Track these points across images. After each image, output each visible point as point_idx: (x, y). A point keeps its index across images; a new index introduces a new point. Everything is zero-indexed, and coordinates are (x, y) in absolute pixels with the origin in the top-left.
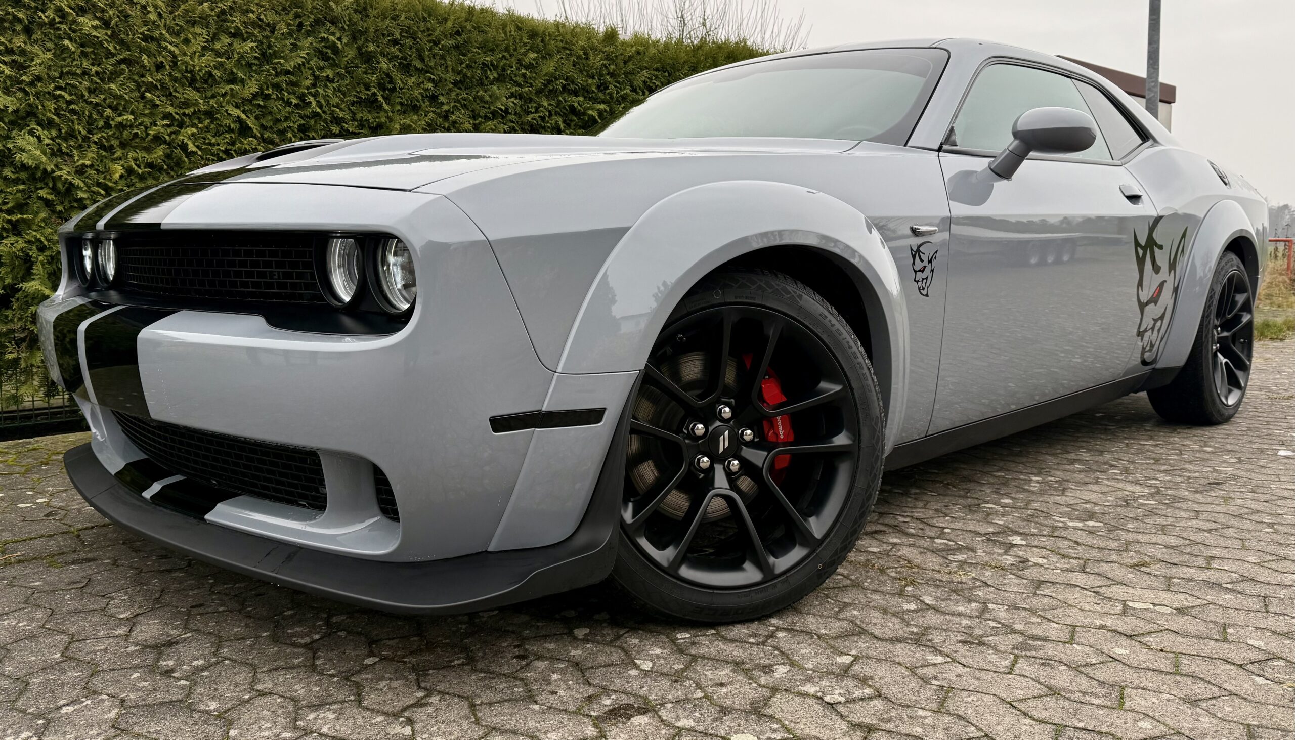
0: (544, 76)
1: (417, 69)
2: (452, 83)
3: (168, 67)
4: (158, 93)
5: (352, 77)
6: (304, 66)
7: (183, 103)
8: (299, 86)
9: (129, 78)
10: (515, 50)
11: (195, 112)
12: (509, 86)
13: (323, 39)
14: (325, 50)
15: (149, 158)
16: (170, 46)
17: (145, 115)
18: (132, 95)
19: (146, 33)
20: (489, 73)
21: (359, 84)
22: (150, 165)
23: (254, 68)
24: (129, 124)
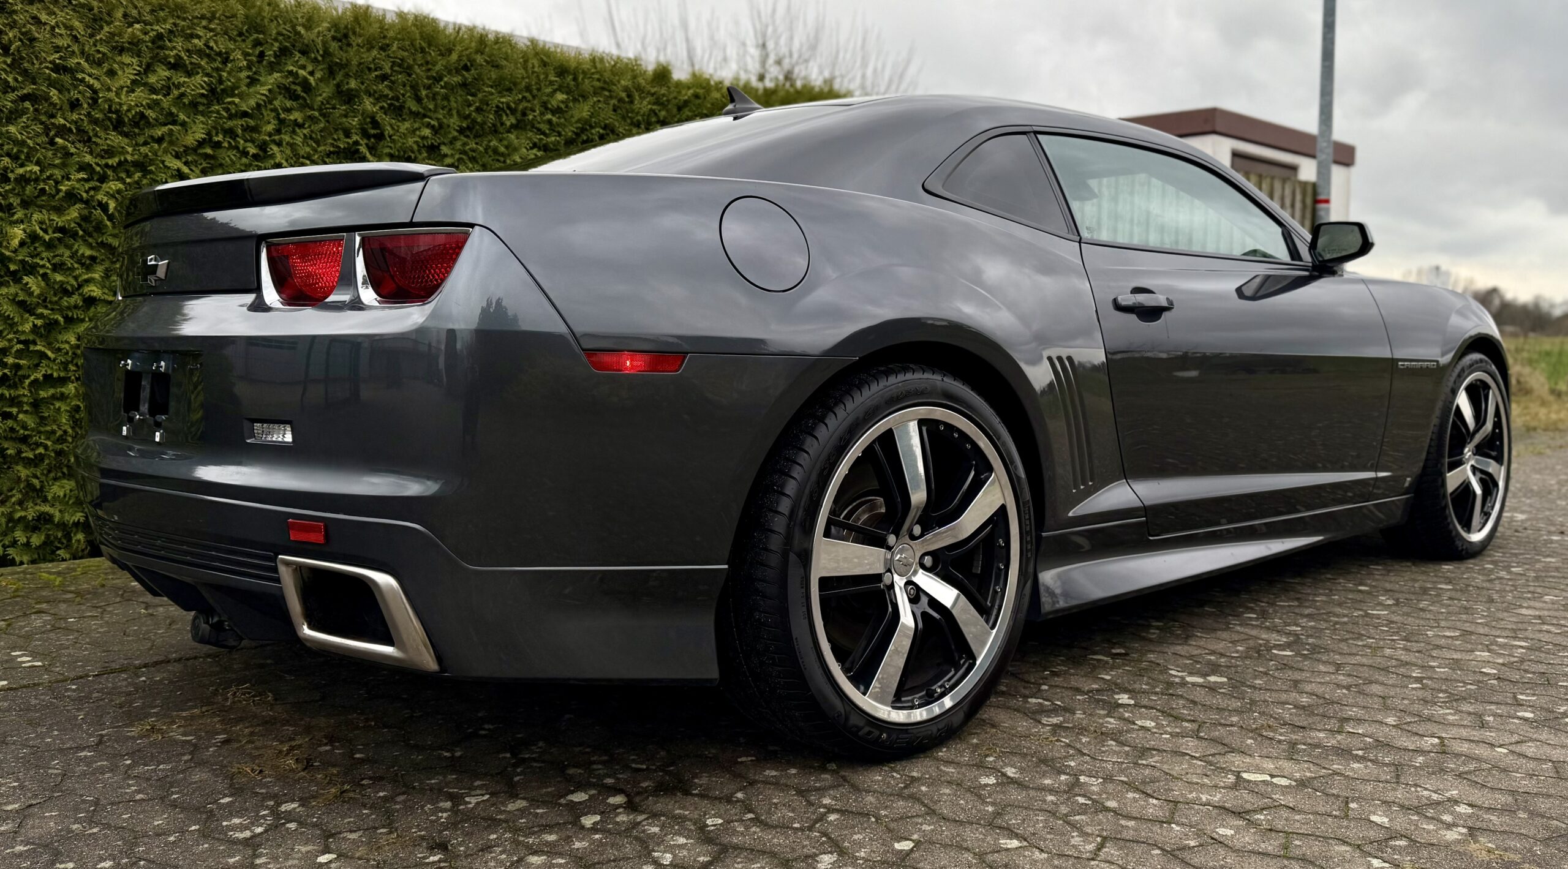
0: (576, 122)
1: (411, 112)
2: (457, 131)
3: (85, 106)
4: (72, 138)
5: (328, 121)
6: (266, 106)
7: (106, 152)
8: (259, 132)
9: (35, 119)
10: (539, 90)
11: (120, 163)
12: (530, 134)
13: (291, 73)
14: (293, 87)
15: (59, 221)
16: (87, 78)
17: (55, 166)
18: (39, 140)
19: (57, 61)
20: (504, 118)
21: (336, 130)
22: (61, 230)
23: (201, 108)
24: (33, 177)
